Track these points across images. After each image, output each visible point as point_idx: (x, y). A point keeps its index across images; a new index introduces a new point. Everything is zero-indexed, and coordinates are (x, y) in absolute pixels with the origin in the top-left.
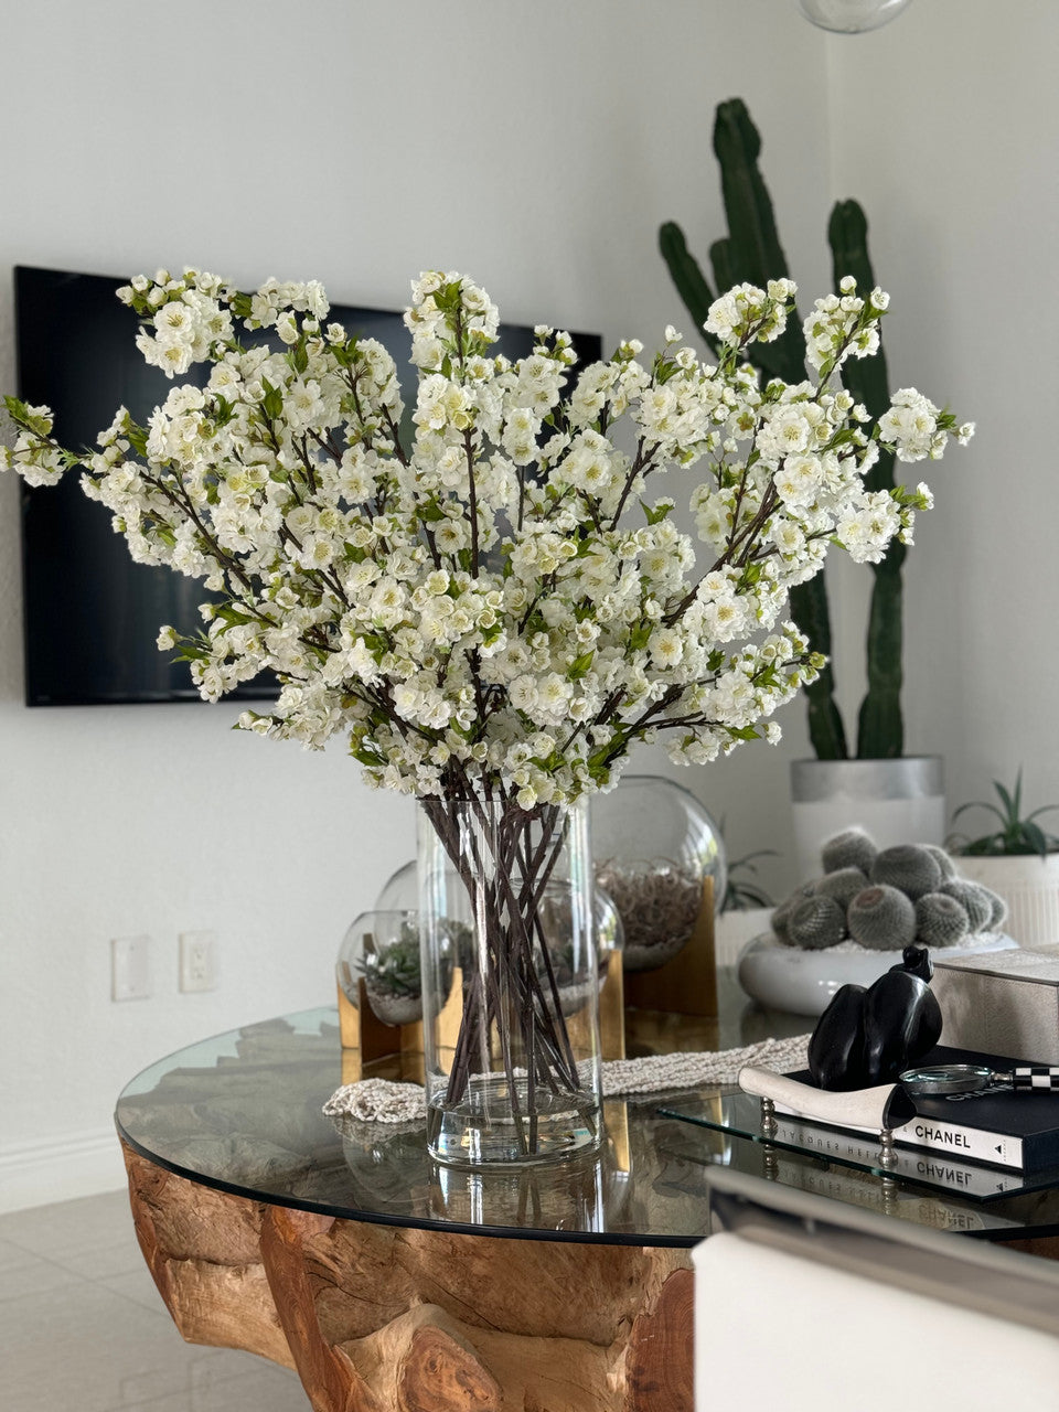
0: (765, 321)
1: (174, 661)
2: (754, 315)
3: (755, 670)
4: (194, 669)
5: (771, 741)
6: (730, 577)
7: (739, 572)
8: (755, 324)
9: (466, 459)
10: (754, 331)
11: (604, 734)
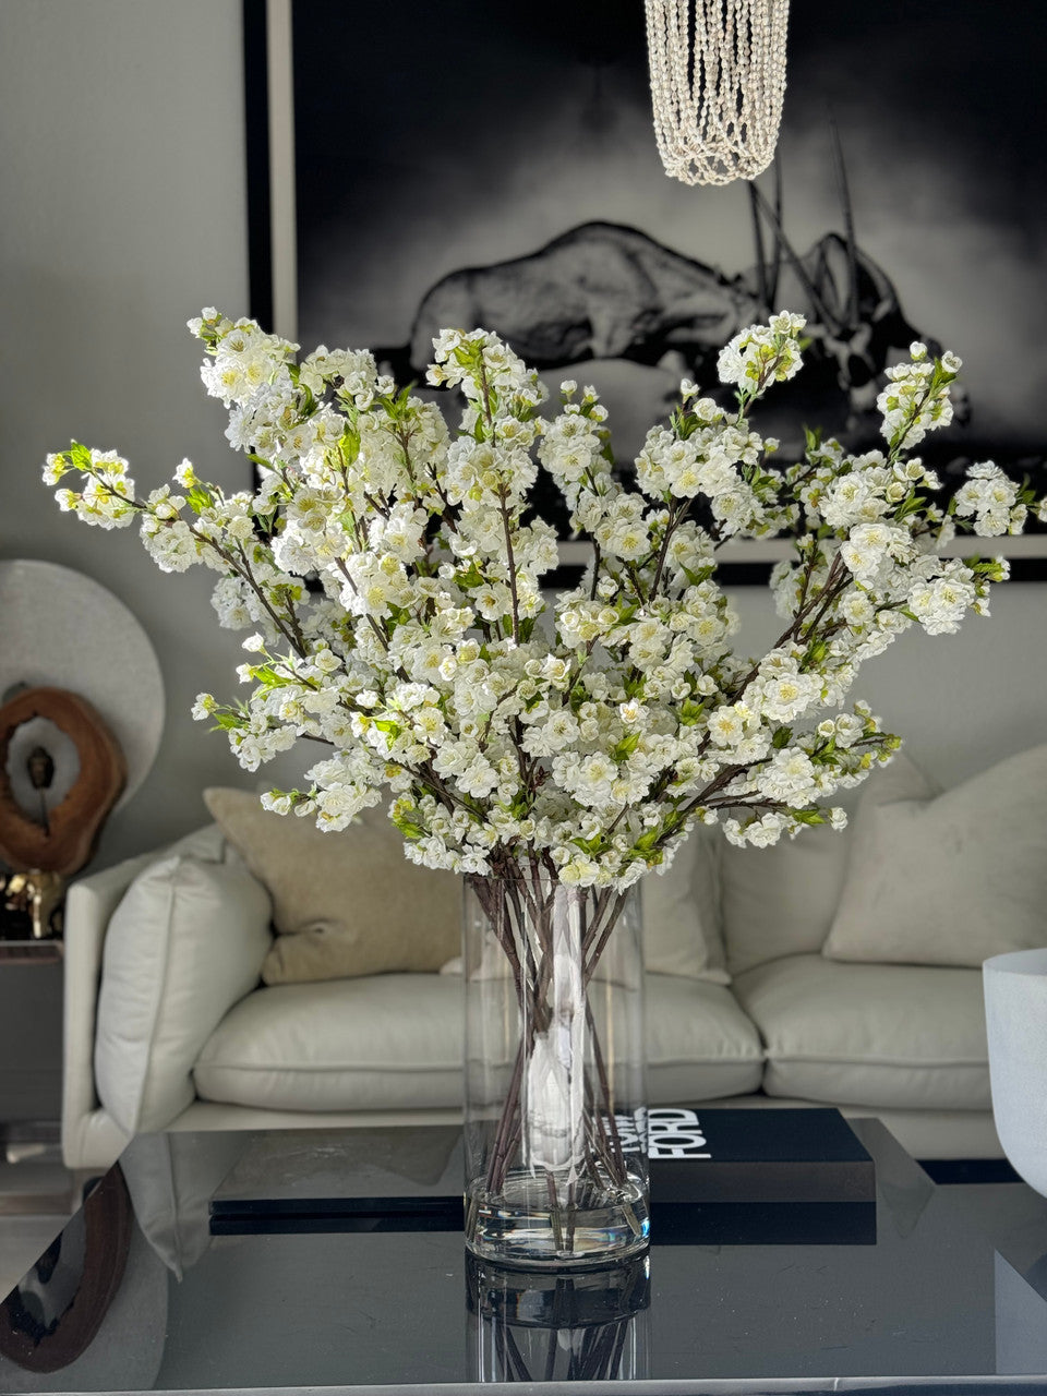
0: (780, 359)
1: (212, 729)
2: (767, 355)
3: (816, 746)
4: (232, 739)
5: (835, 826)
6: (793, 655)
7: (802, 649)
8: (771, 363)
9: (503, 523)
10: (770, 371)
11: (654, 816)
